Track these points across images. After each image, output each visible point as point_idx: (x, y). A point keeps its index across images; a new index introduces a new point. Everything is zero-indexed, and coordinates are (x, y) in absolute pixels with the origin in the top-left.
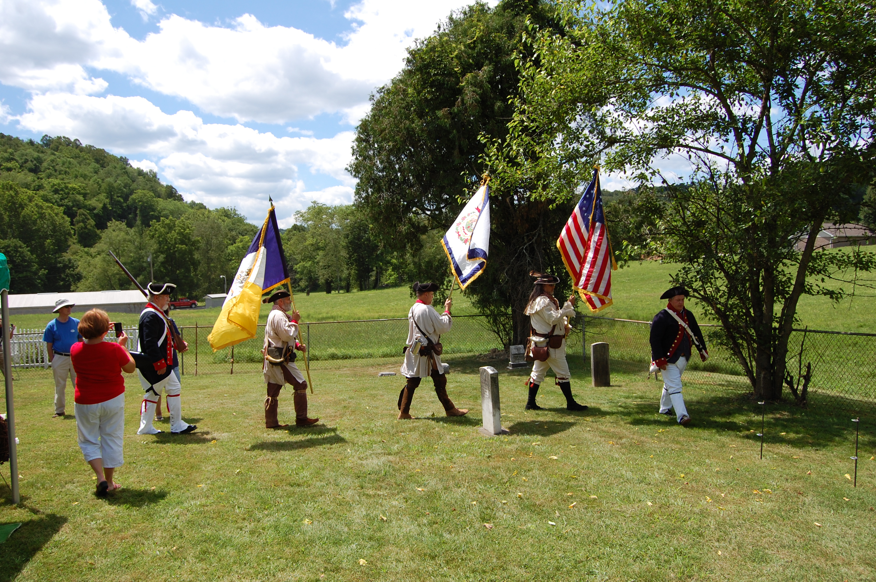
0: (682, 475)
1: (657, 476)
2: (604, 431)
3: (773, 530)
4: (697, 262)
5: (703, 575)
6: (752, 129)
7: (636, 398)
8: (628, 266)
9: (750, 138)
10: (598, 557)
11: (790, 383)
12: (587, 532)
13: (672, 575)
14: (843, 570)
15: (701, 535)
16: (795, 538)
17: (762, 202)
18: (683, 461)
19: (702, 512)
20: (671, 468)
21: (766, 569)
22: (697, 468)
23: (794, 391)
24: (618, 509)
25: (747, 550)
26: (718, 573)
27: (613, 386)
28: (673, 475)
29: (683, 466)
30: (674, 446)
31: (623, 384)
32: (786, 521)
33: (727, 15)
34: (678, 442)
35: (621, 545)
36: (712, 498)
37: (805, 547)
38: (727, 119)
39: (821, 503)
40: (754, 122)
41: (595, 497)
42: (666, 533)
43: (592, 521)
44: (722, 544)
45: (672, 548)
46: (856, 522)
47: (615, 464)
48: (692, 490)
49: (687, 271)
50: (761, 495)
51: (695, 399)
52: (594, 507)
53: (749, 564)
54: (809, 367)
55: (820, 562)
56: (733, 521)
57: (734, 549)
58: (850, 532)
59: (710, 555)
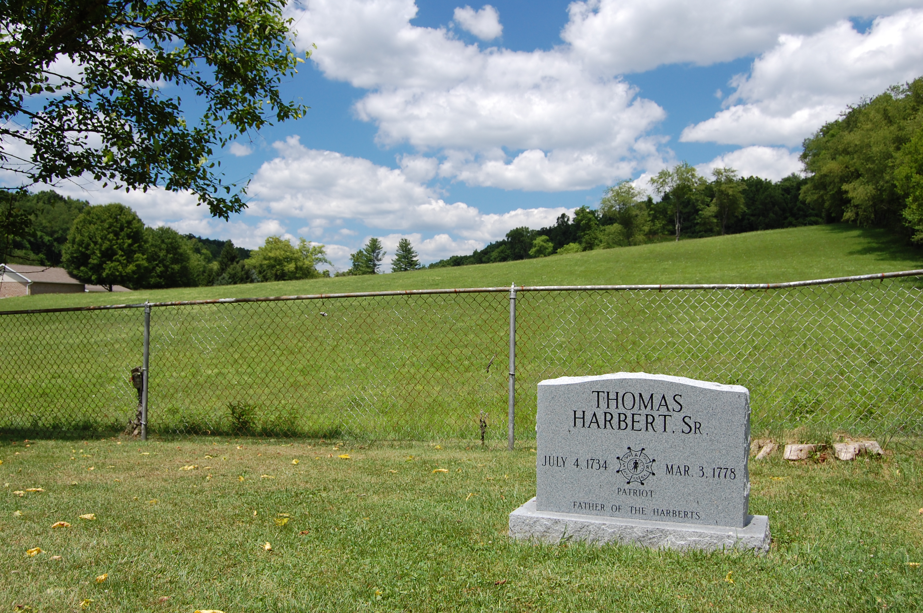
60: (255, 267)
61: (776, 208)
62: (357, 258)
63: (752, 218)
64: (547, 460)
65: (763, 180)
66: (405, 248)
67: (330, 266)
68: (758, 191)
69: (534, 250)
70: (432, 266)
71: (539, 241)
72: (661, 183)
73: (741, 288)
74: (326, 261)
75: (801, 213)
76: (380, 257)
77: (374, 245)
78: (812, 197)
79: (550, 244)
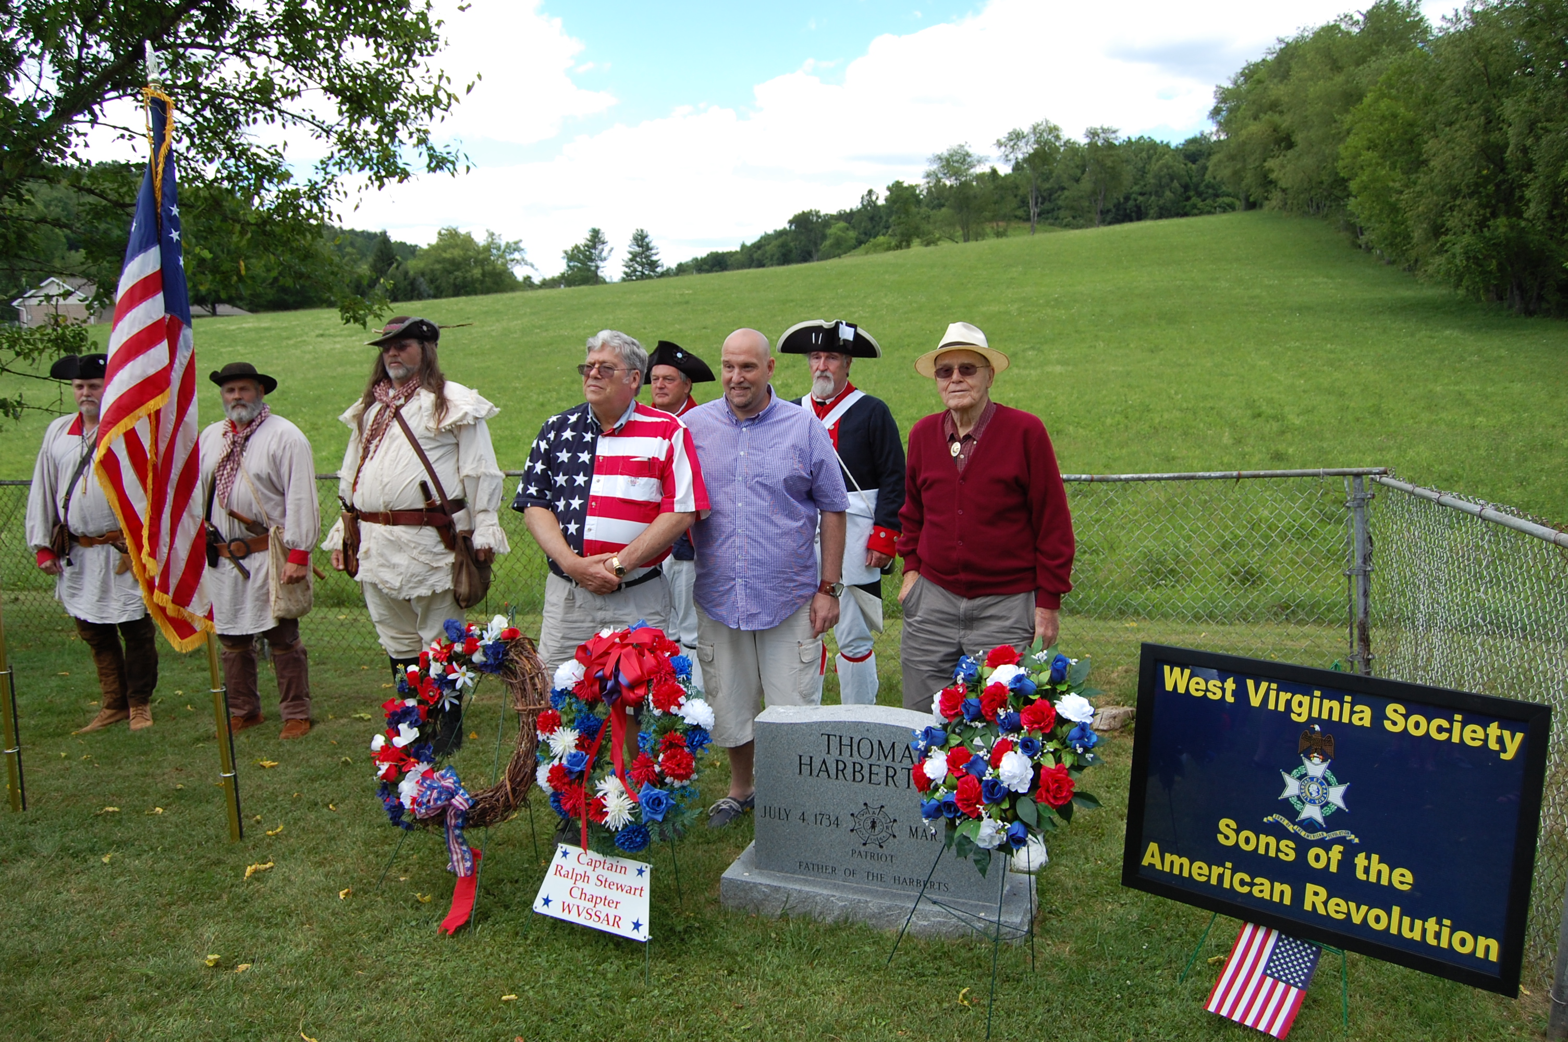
60: (423, 273)
61: (1176, 184)
62: (573, 256)
63: (1140, 198)
64: (767, 811)
65: (1158, 141)
66: (642, 244)
67: (529, 267)
68: (1150, 158)
69: (827, 243)
70: (682, 269)
71: (834, 230)
72: (1012, 147)
74: (527, 264)
75: (1210, 191)
76: (604, 255)
77: (596, 237)
78: (1226, 172)
79: (852, 234)
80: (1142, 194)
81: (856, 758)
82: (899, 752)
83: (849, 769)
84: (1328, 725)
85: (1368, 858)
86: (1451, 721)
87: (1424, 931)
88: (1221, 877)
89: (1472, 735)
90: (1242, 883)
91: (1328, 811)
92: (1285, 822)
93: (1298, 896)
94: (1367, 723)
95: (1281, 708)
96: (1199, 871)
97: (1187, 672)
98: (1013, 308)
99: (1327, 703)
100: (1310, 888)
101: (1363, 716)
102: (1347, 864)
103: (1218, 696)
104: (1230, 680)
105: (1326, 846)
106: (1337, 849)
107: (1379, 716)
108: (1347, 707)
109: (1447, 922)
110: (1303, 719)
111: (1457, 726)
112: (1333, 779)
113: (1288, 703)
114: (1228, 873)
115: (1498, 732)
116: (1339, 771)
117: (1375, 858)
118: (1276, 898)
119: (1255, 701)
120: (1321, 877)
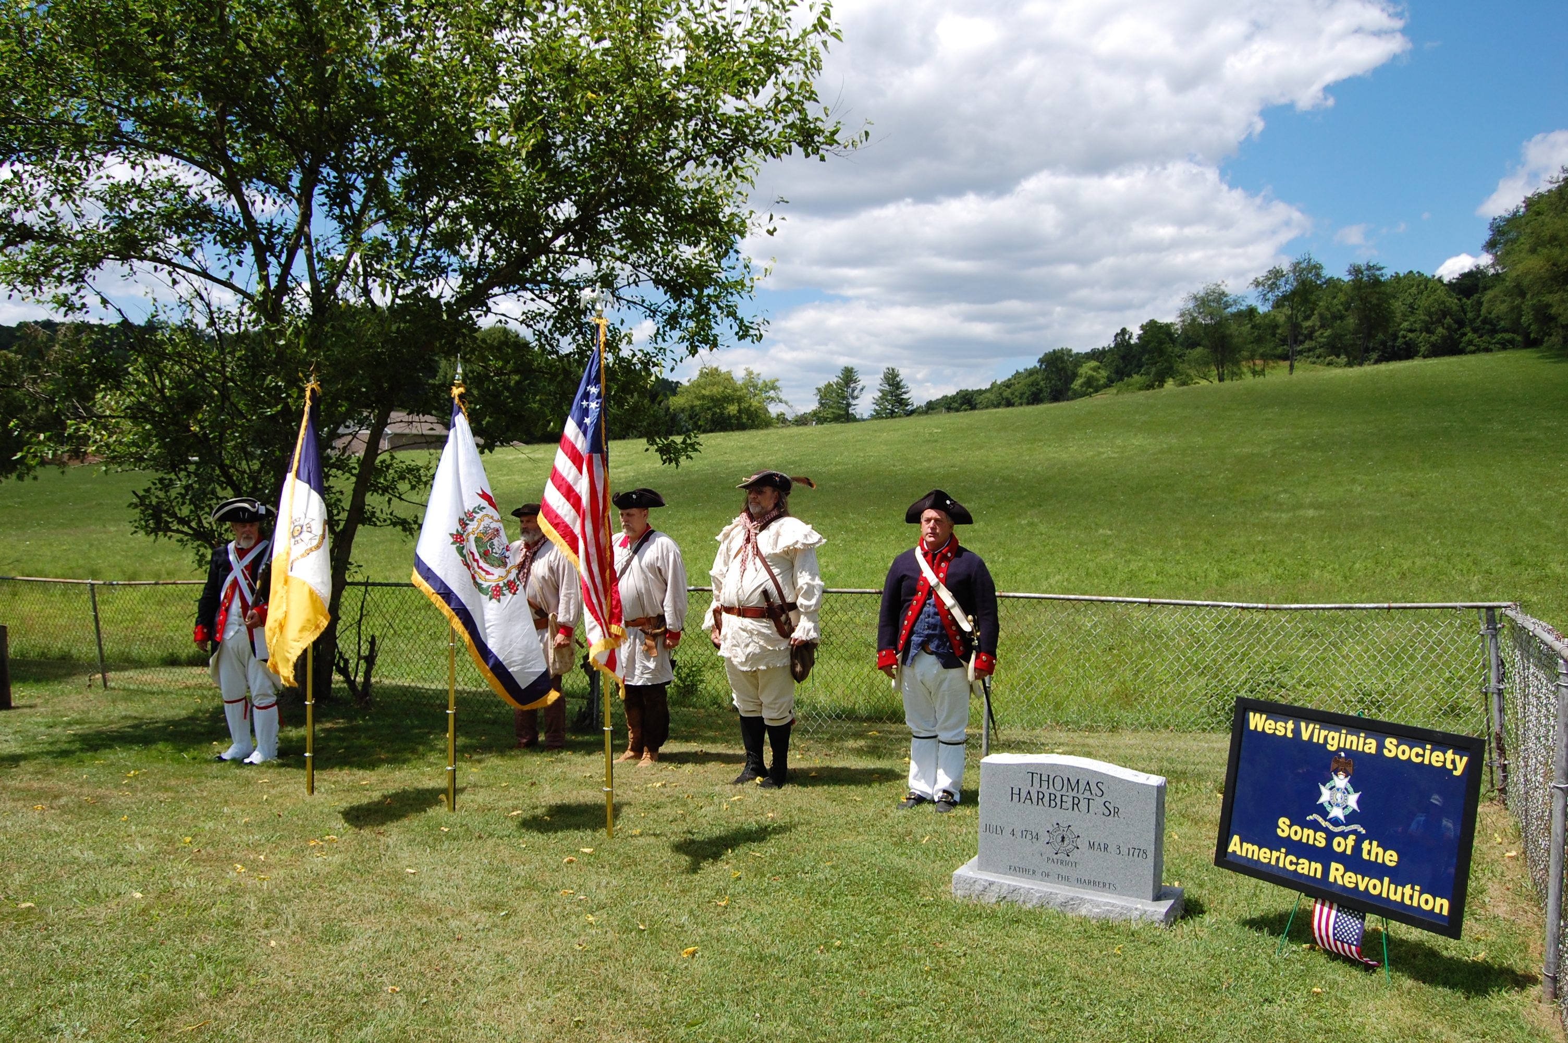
0: (188, 839)
1: (141, 848)
2: (19, 790)
3: (348, 892)
4: (186, 470)
5: (252, 982)
6: (283, 247)
7: (69, 724)
8: (35, 478)
9: (279, 263)
10: (60, 1002)
11: (344, 671)
12: (27, 967)
13: (202, 995)
14: (453, 924)
15: (237, 924)
16: (382, 897)
17: (300, 375)
18: (183, 817)
19: (231, 891)
20: (165, 831)
21: (348, 948)
22: (211, 824)
23: (352, 683)
24: (80, 915)
25: (315, 930)
26: (276, 973)
27: (18, 708)
28: (171, 841)
29: (185, 824)
30: (162, 796)
31: (38, 701)
32: (366, 875)
33: (249, 46)
34: (167, 789)
35: (98, 973)
36: (244, 865)
37: (399, 907)
38: (241, 225)
39: (411, 842)
40: (287, 237)
41: (28, 904)
42: (178, 935)
43: (33, 946)
44: (274, 930)
45: (193, 956)
46: (461, 857)
47: (57, 843)
48: (209, 859)
49: (166, 486)
50: (322, 847)
51: (184, 713)
52: (32, 923)
53: (321, 949)
54: (373, 643)
55: (423, 921)
56: (286, 893)
57: (294, 933)
58: (455, 872)
59: (257, 950)
60: (683, 410)
61: (1448, 320)
62: (825, 394)
63: (1410, 335)
64: (988, 828)
65: (1429, 276)
66: (893, 382)
67: (783, 405)
68: (1420, 293)
69: (1078, 382)
70: (931, 407)
71: (1086, 369)
72: (1270, 286)
73: (1237, 607)
74: (781, 401)
76: (856, 393)
77: (849, 376)
78: (1502, 308)
79: (1104, 373)
80: (1411, 331)
81: (1052, 790)
82: (1082, 785)
83: (1046, 799)
84: (1349, 752)
85: (1370, 844)
86: (1424, 750)
87: (1403, 894)
88: (1278, 859)
89: (1436, 758)
90: (1291, 863)
91: (1348, 811)
92: (1320, 820)
93: (1326, 872)
94: (1373, 751)
95: (1321, 741)
96: (1264, 855)
97: (1264, 716)
98: (1268, 450)
99: (1349, 738)
100: (1334, 865)
101: (1371, 746)
102: (1357, 848)
103: (1282, 734)
104: (1291, 722)
105: (1345, 835)
106: (1352, 838)
107: (1381, 746)
108: (1362, 740)
109: (1417, 888)
110: (1334, 749)
111: (1428, 752)
112: (1351, 789)
113: (1326, 737)
114: (1283, 856)
115: (1452, 757)
116: (1356, 784)
117: (1375, 843)
118: (1312, 874)
119: (1305, 736)
120: (1341, 858)
